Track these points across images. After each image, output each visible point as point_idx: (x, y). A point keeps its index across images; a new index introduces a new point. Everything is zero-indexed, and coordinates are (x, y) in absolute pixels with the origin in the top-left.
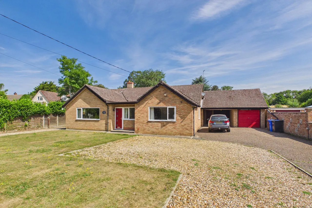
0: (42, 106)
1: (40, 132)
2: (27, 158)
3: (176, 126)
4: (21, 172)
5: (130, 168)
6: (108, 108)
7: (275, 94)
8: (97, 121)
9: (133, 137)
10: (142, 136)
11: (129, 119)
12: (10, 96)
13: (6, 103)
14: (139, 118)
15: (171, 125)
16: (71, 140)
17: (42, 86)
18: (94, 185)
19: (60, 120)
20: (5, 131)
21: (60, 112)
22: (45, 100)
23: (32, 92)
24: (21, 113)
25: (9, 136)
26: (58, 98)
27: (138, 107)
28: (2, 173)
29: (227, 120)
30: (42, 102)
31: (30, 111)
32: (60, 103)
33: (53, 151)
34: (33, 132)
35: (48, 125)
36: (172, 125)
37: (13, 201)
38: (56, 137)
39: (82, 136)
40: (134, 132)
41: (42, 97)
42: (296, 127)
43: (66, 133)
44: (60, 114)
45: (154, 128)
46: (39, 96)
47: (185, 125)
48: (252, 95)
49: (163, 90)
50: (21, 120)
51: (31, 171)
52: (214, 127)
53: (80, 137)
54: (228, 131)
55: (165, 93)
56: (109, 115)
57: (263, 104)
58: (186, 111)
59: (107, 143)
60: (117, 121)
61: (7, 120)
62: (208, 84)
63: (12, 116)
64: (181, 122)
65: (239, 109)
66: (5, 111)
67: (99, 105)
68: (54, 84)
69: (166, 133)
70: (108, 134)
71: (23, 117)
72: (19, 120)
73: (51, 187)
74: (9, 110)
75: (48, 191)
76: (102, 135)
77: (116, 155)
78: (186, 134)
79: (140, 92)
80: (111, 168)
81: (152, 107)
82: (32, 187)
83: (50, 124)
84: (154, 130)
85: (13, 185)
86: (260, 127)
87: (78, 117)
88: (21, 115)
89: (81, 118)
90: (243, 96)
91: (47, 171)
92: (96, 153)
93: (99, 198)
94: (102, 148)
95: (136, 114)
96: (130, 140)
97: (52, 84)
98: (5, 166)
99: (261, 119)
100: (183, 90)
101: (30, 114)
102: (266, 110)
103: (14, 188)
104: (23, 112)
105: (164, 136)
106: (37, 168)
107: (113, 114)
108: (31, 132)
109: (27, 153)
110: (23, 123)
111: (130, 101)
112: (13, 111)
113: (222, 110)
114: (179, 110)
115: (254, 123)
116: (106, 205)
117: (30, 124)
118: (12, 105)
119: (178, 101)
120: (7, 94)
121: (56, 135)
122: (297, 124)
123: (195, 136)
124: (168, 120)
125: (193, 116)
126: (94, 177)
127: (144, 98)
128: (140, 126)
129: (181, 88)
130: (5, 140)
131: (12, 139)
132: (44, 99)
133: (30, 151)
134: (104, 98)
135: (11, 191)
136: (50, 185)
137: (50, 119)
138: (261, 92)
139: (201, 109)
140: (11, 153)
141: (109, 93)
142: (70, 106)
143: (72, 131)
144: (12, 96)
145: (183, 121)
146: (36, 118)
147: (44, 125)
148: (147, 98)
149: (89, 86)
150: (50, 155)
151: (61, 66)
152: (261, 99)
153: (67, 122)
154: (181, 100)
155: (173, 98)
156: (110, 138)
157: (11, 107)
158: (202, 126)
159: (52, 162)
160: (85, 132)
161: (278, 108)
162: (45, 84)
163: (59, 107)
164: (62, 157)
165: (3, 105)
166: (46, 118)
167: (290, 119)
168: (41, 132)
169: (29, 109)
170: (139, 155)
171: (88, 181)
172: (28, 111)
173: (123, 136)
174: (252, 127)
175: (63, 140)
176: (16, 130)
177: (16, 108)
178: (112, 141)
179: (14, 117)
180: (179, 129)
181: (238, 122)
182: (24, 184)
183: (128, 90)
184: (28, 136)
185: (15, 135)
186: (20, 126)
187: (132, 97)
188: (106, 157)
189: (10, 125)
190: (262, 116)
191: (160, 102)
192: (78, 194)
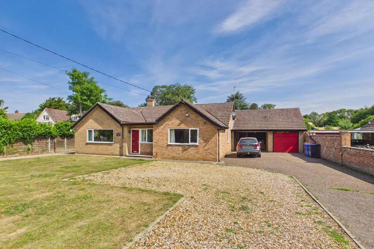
0: (47, 127)
1: (44, 157)
2: (27, 182)
3: (199, 150)
4: (21, 195)
5: (134, 192)
6: (123, 130)
7: (327, 113)
8: (110, 144)
9: (150, 162)
10: (160, 162)
11: (146, 142)
12: (10, 115)
13: (6, 123)
14: (158, 141)
15: (193, 149)
16: (78, 165)
17: (49, 102)
18: (93, 205)
19: (68, 143)
20: (5, 155)
21: (68, 134)
22: (52, 120)
23: (36, 109)
24: (23, 135)
25: (9, 161)
26: (67, 118)
27: (157, 129)
28: (2, 195)
29: (257, 144)
30: (48, 121)
31: (34, 133)
32: (69, 123)
33: (56, 176)
34: (37, 156)
35: (55, 148)
36: (195, 149)
37: (13, 218)
38: (63, 162)
39: (92, 161)
40: (152, 157)
41: (48, 116)
42: (332, 152)
43: (75, 158)
44: (69, 136)
45: (175, 152)
46: (44, 115)
47: (209, 148)
48: (290, 116)
49: (185, 110)
50: (23, 143)
51: (32, 194)
52: (242, 151)
53: (89, 162)
54: (259, 156)
55: (187, 113)
56: (124, 137)
57: (301, 126)
58: (210, 133)
59: (118, 168)
60: (133, 145)
61: (6, 143)
62: (246, 102)
63: (12, 138)
64: (205, 146)
65: (274, 132)
66: (5, 132)
67: (113, 125)
68: (63, 100)
69: (188, 158)
70: (122, 159)
71: (26, 139)
72: (21, 142)
73: (50, 207)
74: (9, 132)
75: (47, 210)
76: (115, 160)
77: (123, 180)
78: (209, 159)
79: (161, 111)
80: (114, 191)
81: (172, 129)
82: (32, 208)
83: (56, 147)
84: (175, 155)
85: (13, 206)
86: (298, 152)
87: (89, 140)
88: (23, 137)
89: (92, 140)
90: (280, 116)
91: (48, 194)
92: (103, 178)
93: (95, 215)
94: (111, 173)
95: (155, 137)
96: (145, 165)
97: (61, 101)
98: (4, 190)
99: (299, 143)
100: (211, 109)
101: (34, 136)
102: (304, 132)
103: (14, 208)
104: (25, 134)
105: (185, 161)
106: (38, 191)
107: (128, 136)
108: (35, 157)
109: (28, 178)
110: (25, 146)
111: (149, 121)
112: (14, 133)
113: (256, 132)
114: (202, 132)
115: (291, 148)
116: (100, 221)
117: (33, 148)
118: (12, 125)
119: (202, 122)
120: (7, 113)
121: (62, 159)
122: (332, 148)
123: (219, 162)
124: (190, 143)
125: (218, 138)
126: (95, 199)
127: (164, 118)
128: (159, 151)
129: (208, 106)
130: (5, 165)
131: (12, 164)
132: (50, 118)
133: (32, 176)
134: (119, 118)
135: (11, 210)
136: (50, 206)
137: (57, 142)
138: (300, 112)
139: (232, 131)
140: (11, 178)
141: (125, 112)
142: (79, 127)
143: (82, 156)
144: (13, 114)
145: (206, 145)
146: (41, 141)
147: (49, 149)
148: (167, 118)
149: (101, 104)
150: (53, 180)
151: (71, 81)
152: (300, 120)
153: (76, 146)
154: (205, 121)
155: (196, 119)
156: (123, 163)
157: (11, 128)
158: (232, 151)
159: (54, 186)
160: (96, 157)
161: (328, 130)
162: (52, 100)
163: (67, 128)
164: (66, 181)
165: (2, 125)
166: (52, 140)
167: (326, 142)
168: (46, 157)
169: (32, 130)
170: (148, 180)
171: (87, 203)
172: (31, 133)
173: (139, 162)
174: (289, 152)
175: (70, 165)
176: (17, 154)
177: (17, 129)
178: (124, 166)
179: (15, 140)
180: (202, 153)
181: (273, 146)
182: (24, 205)
183: (148, 109)
184: (30, 160)
185: (16, 159)
186: (22, 150)
187: (152, 117)
188: (113, 182)
189: (10, 148)
190: (300, 139)
191: (181, 124)
192: (76, 213)
